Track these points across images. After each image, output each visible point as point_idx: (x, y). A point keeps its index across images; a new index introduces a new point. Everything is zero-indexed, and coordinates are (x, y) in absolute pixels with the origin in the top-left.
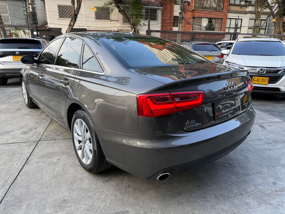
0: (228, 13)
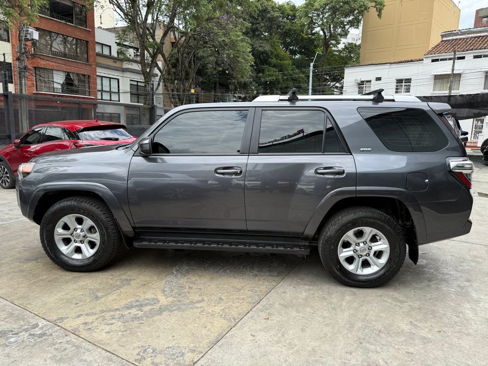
0: (97, 68)
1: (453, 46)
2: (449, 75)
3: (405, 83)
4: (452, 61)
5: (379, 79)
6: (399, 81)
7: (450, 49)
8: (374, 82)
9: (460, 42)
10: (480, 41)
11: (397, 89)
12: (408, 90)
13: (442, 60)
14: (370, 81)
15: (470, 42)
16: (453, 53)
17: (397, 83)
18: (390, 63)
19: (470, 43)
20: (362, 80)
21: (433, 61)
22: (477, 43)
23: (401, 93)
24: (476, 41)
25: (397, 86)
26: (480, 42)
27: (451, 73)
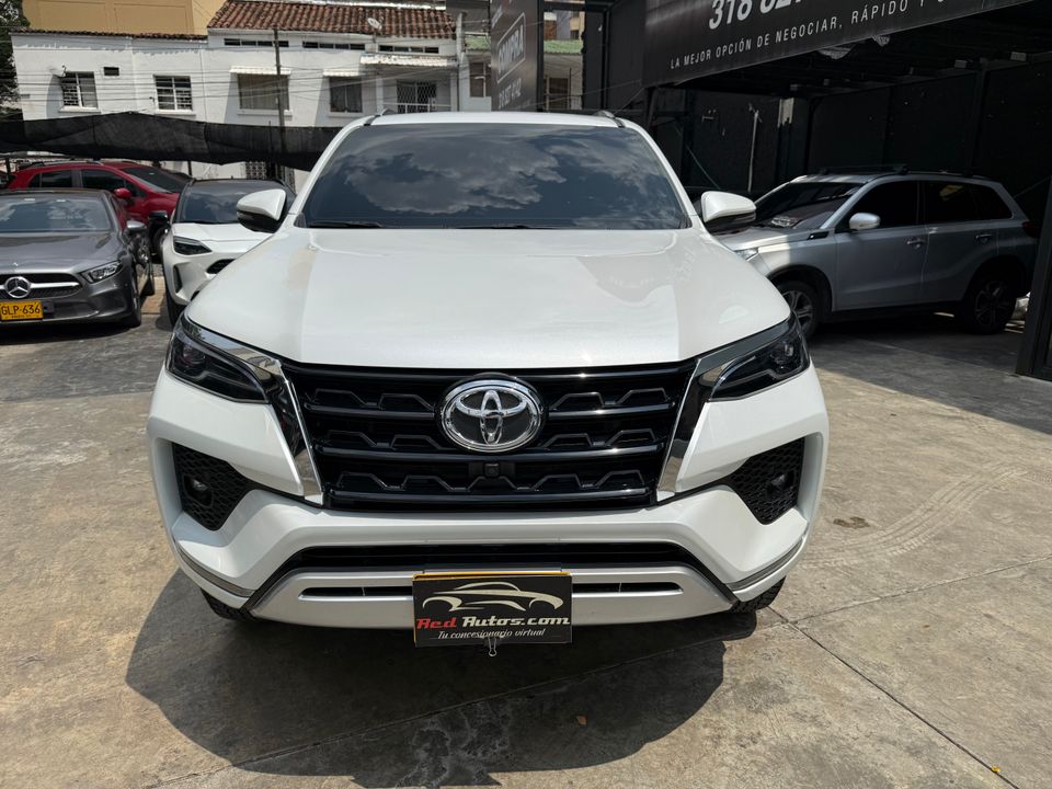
1: (258, 16)
2: (273, 76)
3: (177, 86)
4: (273, 49)
5: (112, 71)
6: (163, 82)
7: (255, 23)
8: (100, 78)
9: (266, 9)
10: (302, 14)
11: (160, 99)
12: (187, 102)
13: (246, 43)
14: (91, 75)
15: (285, 13)
16: (271, 31)
17: (158, 85)
18: (133, 36)
19: (288, 16)
20: (71, 69)
21: (229, 42)
22: (299, 16)
23: (172, 107)
24: (296, 12)
25: (159, 91)
26: (305, 16)
27: (275, 73)
